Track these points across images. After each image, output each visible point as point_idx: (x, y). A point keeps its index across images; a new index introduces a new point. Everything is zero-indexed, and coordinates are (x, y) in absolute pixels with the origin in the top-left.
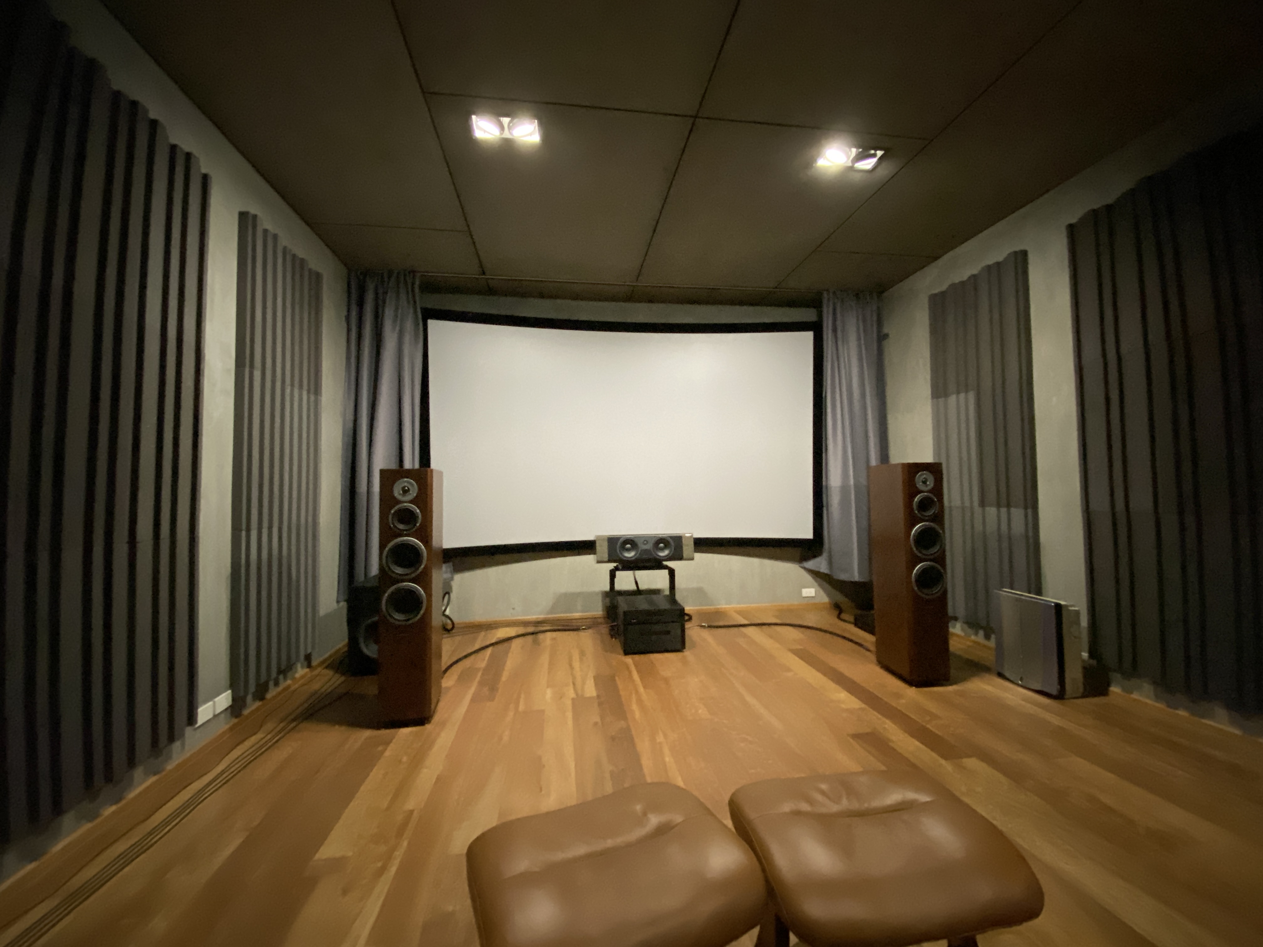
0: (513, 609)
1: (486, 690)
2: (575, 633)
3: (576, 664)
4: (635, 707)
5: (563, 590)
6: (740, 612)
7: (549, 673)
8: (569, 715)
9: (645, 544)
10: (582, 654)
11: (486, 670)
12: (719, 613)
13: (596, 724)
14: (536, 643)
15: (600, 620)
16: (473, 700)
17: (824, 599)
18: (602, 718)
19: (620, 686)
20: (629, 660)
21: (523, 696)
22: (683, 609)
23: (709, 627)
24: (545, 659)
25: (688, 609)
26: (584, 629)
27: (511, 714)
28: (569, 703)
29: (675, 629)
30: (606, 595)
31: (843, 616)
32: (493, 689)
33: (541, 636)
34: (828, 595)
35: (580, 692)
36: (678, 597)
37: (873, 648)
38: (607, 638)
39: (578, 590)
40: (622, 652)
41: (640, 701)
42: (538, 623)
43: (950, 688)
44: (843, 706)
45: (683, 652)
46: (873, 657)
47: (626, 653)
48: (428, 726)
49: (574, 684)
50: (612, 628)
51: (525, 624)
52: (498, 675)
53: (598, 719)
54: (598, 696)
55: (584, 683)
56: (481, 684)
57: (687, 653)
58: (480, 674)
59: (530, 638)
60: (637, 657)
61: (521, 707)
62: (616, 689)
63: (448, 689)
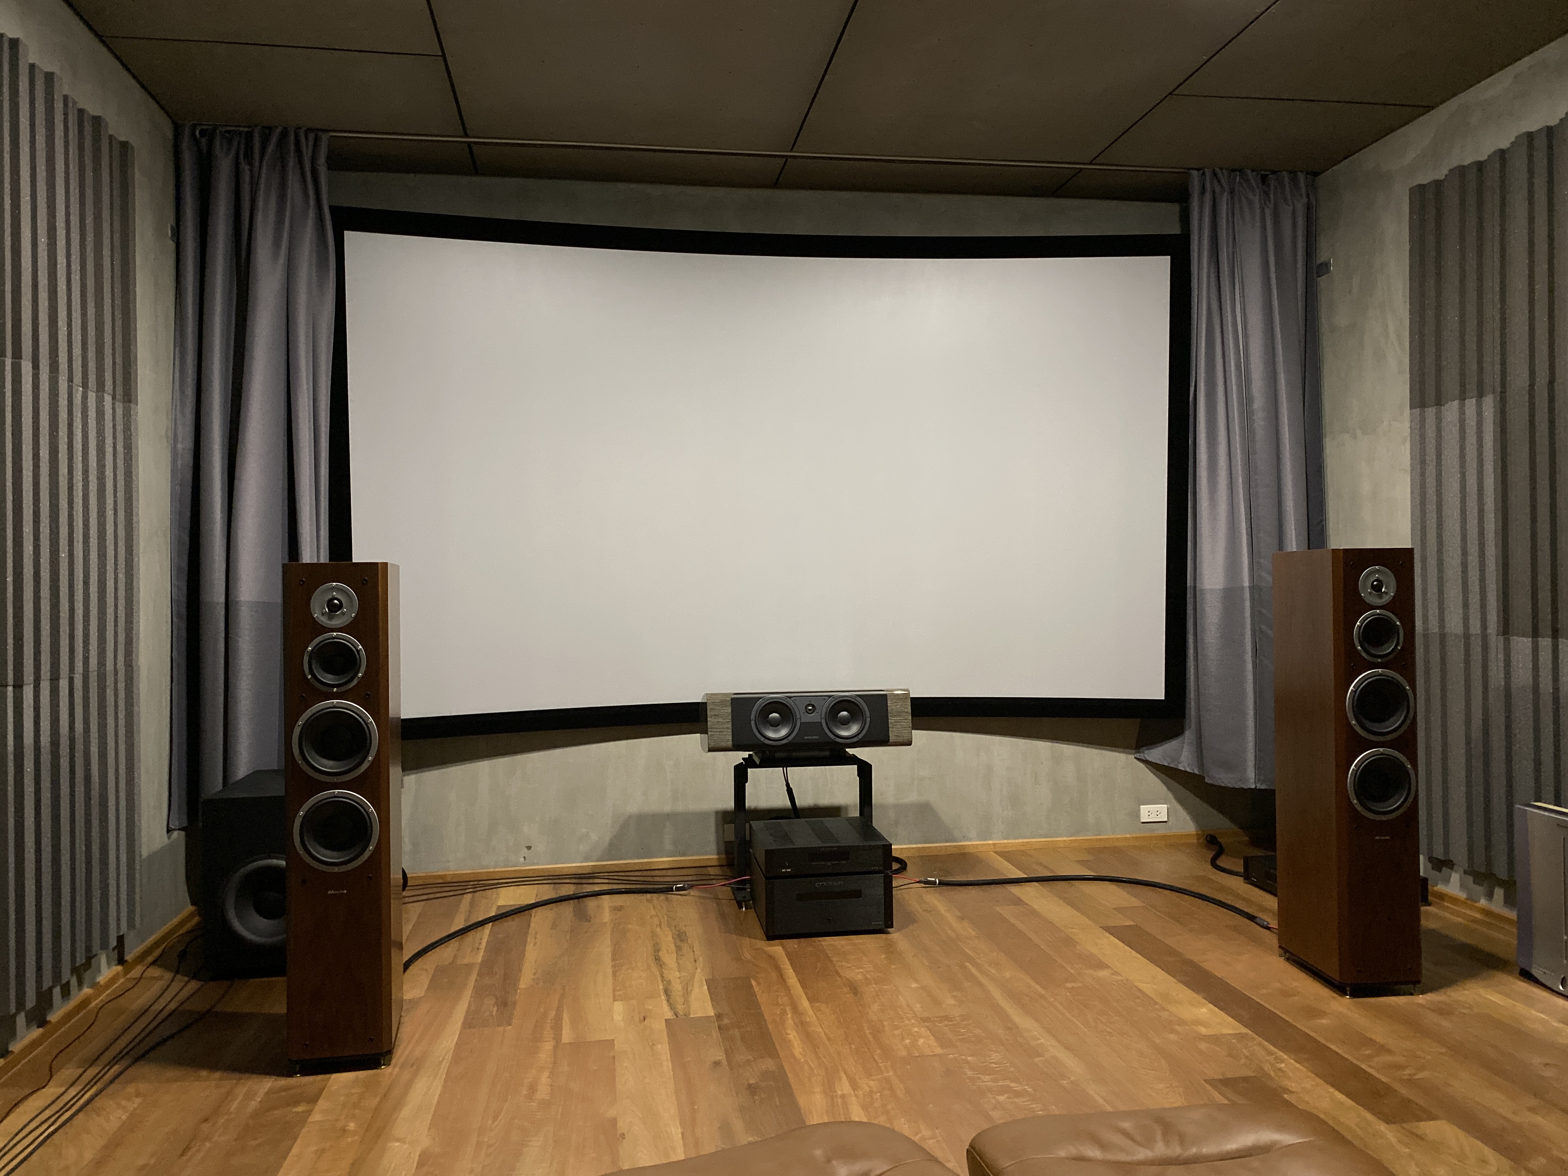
0: (529, 848)
1: (490, 1005)
2: (662, 897)
3: (669, 958)
4: (792, 1035)
5: (633, 808)
6: (1006, 855)
7: (614, 974)
8: (663, 1049)
9: (808, 712)
10: (681, 937)
11: (487, 967)
12: (963, 857)
13: (717, 1064)
14: (582, 916)
15: (712, 871)
16: (469, 1024)
17: (1186, 825)
18: (728, 1054)
19: (762, 998)
20: (777, 949)
21: (566, 1017)
22: (888, 847)
23: (941, 883)
24: (604, 948)
25: (898, 848)
26: (678, 889)
27: (547, 1046)
28: (659, 1026)
29: (874, 888)
30: (724, 817)
31: (1223, 862)
32: (504, 1004)
33: (591, 904)
34: (1196, 817)
35: (680, 1008)
36: (879, 823)
37: (1274, 924)
38: (730, 908)
39: (668, 809)
40: (760, 932)
41: (802, 1025)
42: (580, 877)
43: (1421, 999)
44: (1203, 1031)
45: (888, 933)
46: (1272, 940)
47: (771, 937)
48: (385, 1070)
49: (667, 992)
50: (738, 888)
51: (555, 878)
52: (510, 978)
53: (720, 1056)
54: (719, 1016)
55: (687, 992)
56: (480, 992)
57: (895, 935)
58: (474, 977)
59: (567, 909)
60: (793, 944)
61: (567, 1036)
62: (751, 1002)
63: (414, 1003)
